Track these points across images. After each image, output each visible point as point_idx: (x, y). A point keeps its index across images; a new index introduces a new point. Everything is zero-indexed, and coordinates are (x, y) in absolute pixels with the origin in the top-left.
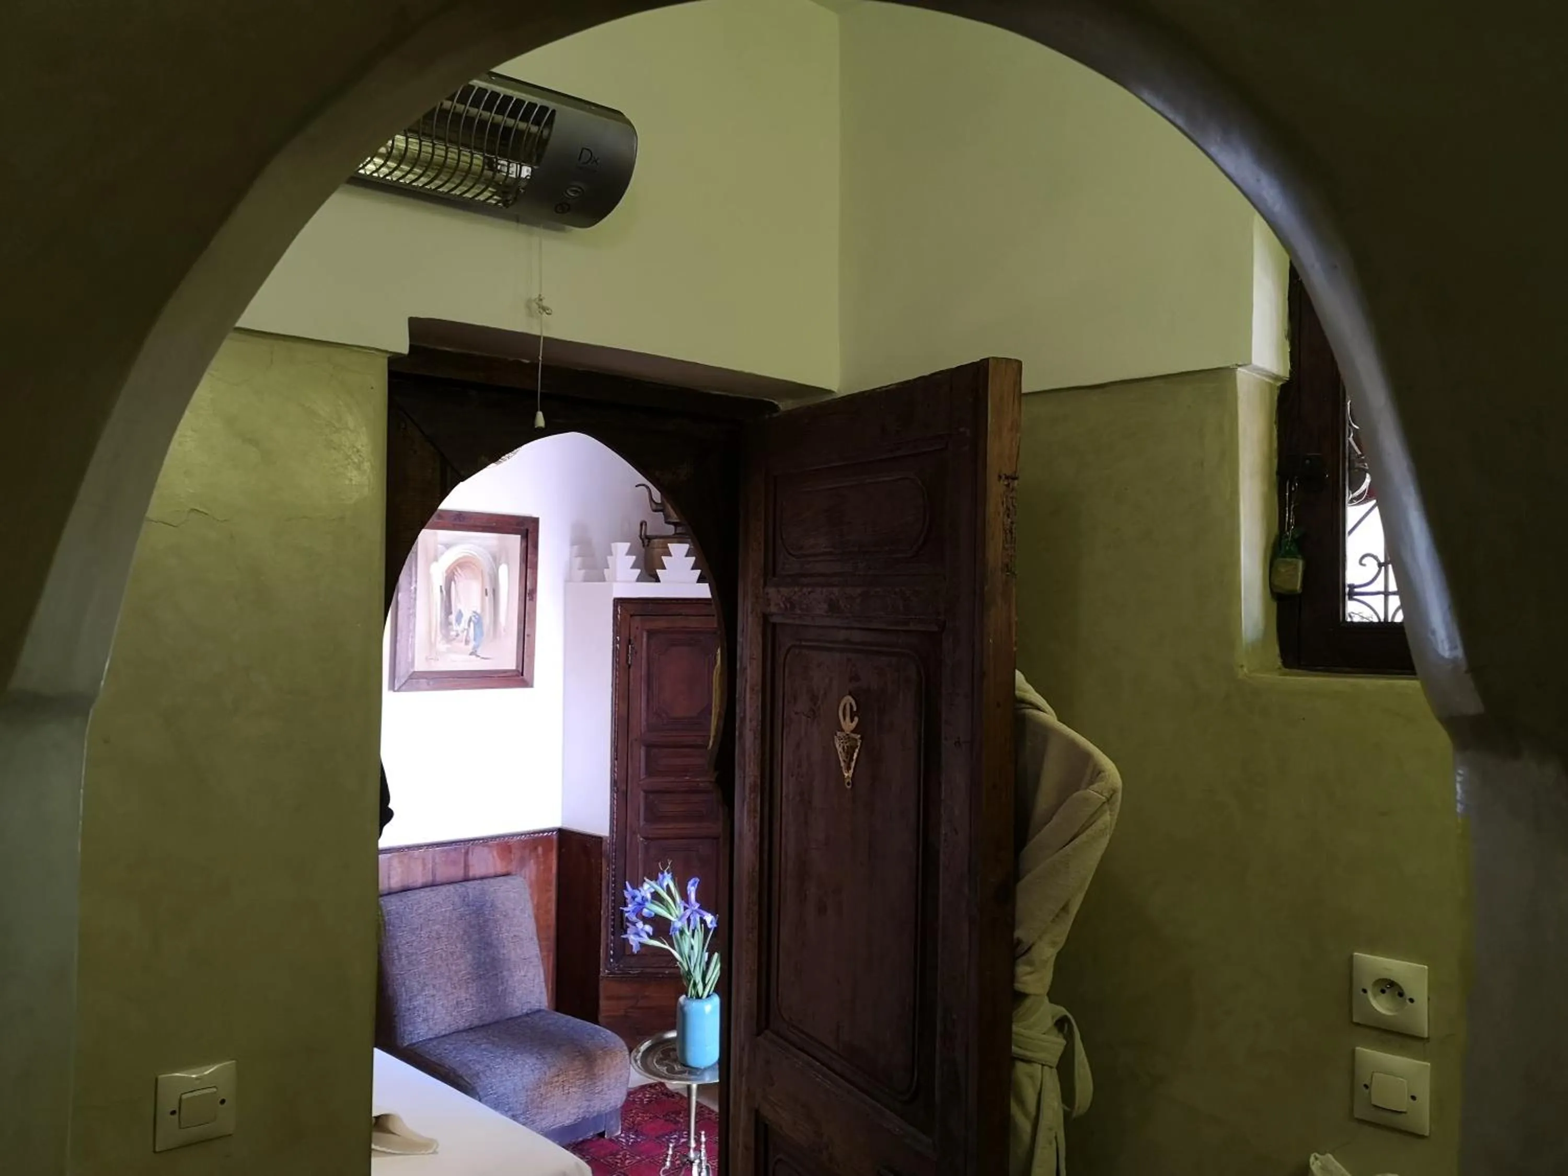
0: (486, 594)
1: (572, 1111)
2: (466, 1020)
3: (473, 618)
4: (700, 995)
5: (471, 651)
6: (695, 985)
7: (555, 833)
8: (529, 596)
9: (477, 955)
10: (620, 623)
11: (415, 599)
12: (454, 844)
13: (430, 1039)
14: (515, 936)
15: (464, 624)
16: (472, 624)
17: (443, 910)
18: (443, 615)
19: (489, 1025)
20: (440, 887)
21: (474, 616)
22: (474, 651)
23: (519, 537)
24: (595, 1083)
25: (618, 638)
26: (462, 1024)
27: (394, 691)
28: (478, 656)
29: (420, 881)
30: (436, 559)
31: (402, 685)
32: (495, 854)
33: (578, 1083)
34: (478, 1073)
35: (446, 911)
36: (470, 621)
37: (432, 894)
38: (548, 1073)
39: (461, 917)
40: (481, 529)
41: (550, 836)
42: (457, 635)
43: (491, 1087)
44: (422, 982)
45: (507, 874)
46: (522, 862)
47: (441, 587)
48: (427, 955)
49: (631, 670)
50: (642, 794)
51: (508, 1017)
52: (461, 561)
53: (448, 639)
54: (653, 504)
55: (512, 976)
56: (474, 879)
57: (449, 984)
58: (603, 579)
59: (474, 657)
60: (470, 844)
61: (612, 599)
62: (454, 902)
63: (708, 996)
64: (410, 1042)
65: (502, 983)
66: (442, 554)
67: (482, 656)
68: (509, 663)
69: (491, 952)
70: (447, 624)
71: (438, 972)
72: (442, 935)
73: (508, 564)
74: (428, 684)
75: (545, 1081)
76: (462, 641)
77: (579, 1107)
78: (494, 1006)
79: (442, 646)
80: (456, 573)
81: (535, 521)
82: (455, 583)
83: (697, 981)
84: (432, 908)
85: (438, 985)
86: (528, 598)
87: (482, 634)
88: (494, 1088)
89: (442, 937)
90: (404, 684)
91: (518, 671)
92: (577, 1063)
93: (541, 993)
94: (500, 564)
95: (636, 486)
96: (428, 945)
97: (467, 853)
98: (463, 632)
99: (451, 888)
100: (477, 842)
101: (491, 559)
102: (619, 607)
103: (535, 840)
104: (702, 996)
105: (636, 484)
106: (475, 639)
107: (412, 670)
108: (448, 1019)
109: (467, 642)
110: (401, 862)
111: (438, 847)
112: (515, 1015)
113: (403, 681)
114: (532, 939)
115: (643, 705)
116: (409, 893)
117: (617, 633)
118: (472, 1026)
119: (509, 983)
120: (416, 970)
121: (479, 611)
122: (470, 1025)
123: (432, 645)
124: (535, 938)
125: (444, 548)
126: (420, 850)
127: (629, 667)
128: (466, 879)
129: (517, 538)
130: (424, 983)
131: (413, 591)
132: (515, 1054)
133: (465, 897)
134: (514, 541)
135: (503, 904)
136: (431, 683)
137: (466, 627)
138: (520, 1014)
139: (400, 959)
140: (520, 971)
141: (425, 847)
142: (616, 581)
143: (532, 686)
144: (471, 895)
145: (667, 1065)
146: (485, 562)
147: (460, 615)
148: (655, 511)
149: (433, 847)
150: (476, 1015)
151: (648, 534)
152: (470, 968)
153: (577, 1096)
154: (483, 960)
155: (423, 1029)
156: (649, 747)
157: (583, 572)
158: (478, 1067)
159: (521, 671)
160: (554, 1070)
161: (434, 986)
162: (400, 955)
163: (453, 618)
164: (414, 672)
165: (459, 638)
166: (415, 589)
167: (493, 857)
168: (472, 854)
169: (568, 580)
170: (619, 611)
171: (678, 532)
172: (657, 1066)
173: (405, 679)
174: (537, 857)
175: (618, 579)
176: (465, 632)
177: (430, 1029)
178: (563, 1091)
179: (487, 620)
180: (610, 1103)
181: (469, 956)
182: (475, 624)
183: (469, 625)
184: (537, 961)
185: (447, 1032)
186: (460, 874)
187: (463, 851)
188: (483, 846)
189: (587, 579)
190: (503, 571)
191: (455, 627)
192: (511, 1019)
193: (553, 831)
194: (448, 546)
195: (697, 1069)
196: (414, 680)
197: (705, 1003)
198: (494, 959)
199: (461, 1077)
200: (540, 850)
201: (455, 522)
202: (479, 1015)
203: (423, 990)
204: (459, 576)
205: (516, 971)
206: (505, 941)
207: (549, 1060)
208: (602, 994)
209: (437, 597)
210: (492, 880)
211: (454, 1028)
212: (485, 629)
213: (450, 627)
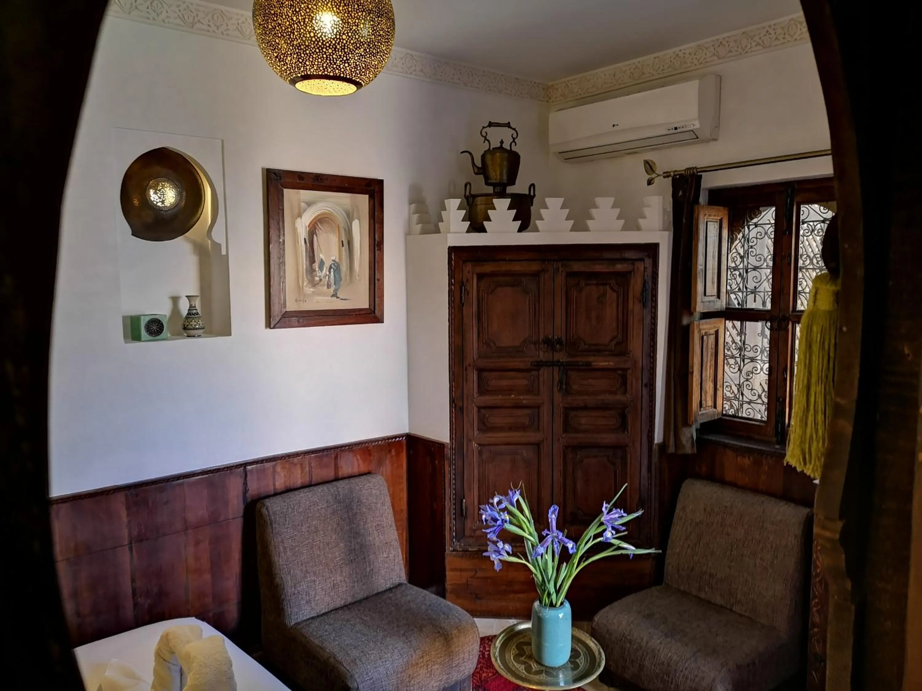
0: (343, 246)
1: (435, 684)
2: (342, 598)
3: (333, 266)
4: (554, 602)
5: (332, 293)
6: (549, 595)
7: (404, 438)
8: (377, 247)
9: (348, 544)
10: (455, 268)
11: (284, 250)
12: (326, 451)
13: (313, 618)
14: (378, 525)
15: (325, 271)
16: (332, 270)
17: (319, 507)
18: (308, 262)
19: (360, 602)
20: (316, 488)
21: (334, 264)
22: (334, 293)
23: (367, 196)
24: (452, 659)
25: (453, 281)
26: (339, 603)
27: (270, 328)
28: (338, 298)
29: (299, 483)
30: (300, 216)
31: (277, 324)
32: (358, 457)
33: (439, 661)
34: (355, 660)
35: (322, 508)
36: (331, 268)
37: (310, 495)
38: (414, 655)
39: (334, 513)
40: (335, 189)
41: (401, 441)
42: (321, 280)
43: (367, 674)
44: (304, 569)
45: (369, 473)
46: (380, 463)
47: (305, 239)
48: (307, 546)
49: (464, 307)
50: (475, 408)
51: (375, 592)
52: (320, 217)
53: (314, 284)
54: (475, 168)
55: (377, 558)
56: (344, 478)
57: (326, 570)
58: (437, 231)
59: (335, 298)
60: (339, 450)
61: (448, 247)
62: (327, 500)
63: (562, 604)
64: (296, 622)
65: (370, 565)
66: (305, 211)
67: (341, 297)
68: (364, 303)
69: (359, 540)
70: (311, 271)
71: (317, 560)
72: (319, 529)
73: (359, 220)
74: (298, 322)
75: (412, 663)
76: (324, 285)
77: (441, 681)
78: (364, 584)
79: (309, 290)
80: (317, 228)
81: (381, 182)
82: (316, 235)
83: (552, 593)
84: (310, 506)
85: (317, 572)
86: (376, 248)
87: (341, 279)
88: (370, 674)
89: (319, 531)
90: (278, 322)
91: (371, 309)
92: (437, 644)
93: (401, 569)
94: (353, 220)
95: (462, 153)
96: (308, 539)
97: (336, 458)
98: (325, 277)
99: (325, 488)
100: (343, 448)
101: (345, 216)
102: (453, 254)
103: (389, 444)
104: (556, 604)
105: (461, 151)
106: (335, 284)
107: (285, 310)
108: (327, 599)
109: (329, 286)
110: (283, 468)
111: (313, 454)
112: (380, 590)
113: (278, 320)
114: (391, 526)
115: (475, 336)
116: (291, 494)
117: (452, 277)
118: (347, 604)
119: (375, 564)
120: (299, 560)
121: (337, 260)
122: (345, 602)
123: (299, 288)
124: (394, 524)
125: (306, 206)
126: (298, 458)
127: (463, 305)
128: (337, 479)
129: (366, 197)
130: (306, 571)
131: (282, 243)
132: (385, 637)
133: (336, 495)
134: (363, 200)
135: (367, 499)
136: (301, 321)
137: (328, 273)
138: (384, 589)
139: (285, 552)
140: (383, 553)
141: (303, 455)
142: (450, 233)
143: (383, 322)
144: (341, 493)
145: (524, 663)
146: (340, 218)
147: (322, 263)
148: (476, 174)
149: (309, 454)
150: (350, 593)
151: (472, 193)
152: (344, 554)
153: (438, 672)
154: (353, 547)
155: (306, 610)
156: (480, 370)
157: (420, 226)
158: (355, 653)
159: (373, 309)
160: (419, 652)
161: (315, 573)
162: (285, 548)
163: (316, 266)
164: (286, 312)
165: (322, 283)
166: (284, 241)
167: (357, 460)
168: (340, 458)
169: (408, 233)
170: (453, 257)
171: (496, 191)
172: (516, 664)
173: (280, 318)
174: (392, 457)
175: (451, 231)
176: (327, 277)
177: (312, 609)
178: (427, 669)
179: (344, 268)
180: (464, 673)
181: (342, 545)
182: (335, 271)
183: (330, 272)
184: (396, 544)
185: (327, 611)
186: (331, 474)
187: (333, 456)
188: (349, 451)
189: (424, 232)
190: (356, 225)
191: (318, 273)
192: (378, 594)
193: (403, 437)
194: (309, 204)
195: (552, 668)
196: (287, 319)
197: (559, 611)
198: (362, 546)
199: (341, 663)
200: (393, 451)
201: (314, 183)
202: (352, 594)
203: (305, 577)
204: (319, 229)
205: (380, 554)
206: (370, 529)
207: (414, 643)
208: (448, 567)
209: (302, 247)
210: (357, 480)
211: (331, 607)
212: (343, 275)
213: (314, 273)
